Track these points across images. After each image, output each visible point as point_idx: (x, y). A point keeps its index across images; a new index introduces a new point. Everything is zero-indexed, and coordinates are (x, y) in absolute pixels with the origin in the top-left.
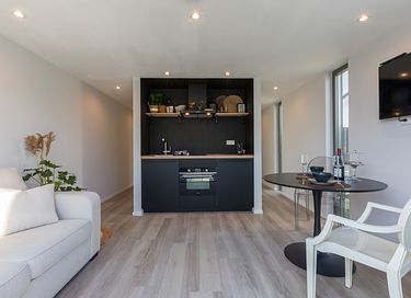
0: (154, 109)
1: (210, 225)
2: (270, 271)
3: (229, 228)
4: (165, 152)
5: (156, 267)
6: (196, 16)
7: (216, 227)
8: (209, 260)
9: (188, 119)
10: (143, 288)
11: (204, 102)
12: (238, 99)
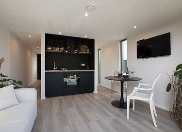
0: (50, 48)
1: (80, 99)
2: (110, 111)
3: (88, 99)
4: (54, 69)
5: (68, 118)
6: (86, 15)
7: (82, 99)
8: (88, 111)
9: (67, 54)
10: (68, 126)
11: (73, 47)
12: (86, 47)
